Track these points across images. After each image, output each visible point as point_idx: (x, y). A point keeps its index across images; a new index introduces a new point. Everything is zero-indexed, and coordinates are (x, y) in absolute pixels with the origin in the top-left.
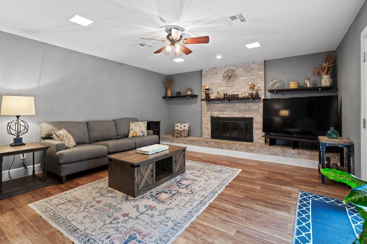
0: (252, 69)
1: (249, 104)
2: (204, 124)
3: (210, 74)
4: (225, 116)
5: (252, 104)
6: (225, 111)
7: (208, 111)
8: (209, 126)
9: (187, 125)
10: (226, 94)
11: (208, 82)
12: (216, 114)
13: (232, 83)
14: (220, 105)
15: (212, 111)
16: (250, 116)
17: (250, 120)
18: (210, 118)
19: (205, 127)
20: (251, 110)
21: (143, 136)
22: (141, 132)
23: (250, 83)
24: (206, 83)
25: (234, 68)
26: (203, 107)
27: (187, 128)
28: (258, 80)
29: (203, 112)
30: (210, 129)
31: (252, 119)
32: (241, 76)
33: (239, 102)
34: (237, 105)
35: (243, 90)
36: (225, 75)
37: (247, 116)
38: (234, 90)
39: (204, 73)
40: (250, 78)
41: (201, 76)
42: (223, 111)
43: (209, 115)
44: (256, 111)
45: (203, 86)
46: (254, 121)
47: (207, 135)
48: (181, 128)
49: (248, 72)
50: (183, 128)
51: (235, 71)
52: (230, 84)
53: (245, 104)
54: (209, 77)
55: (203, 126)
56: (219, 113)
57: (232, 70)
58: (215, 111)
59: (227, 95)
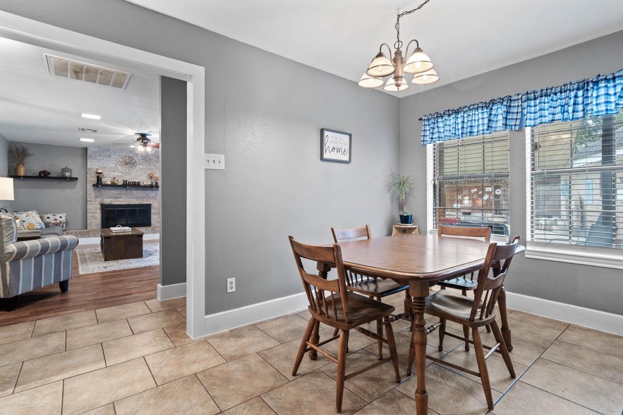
0: (150, 160)
1: (147, 192)
2: (90, 213)
3: (100, 155)
4: (120, 203)
5: (150, 192)
6: (121, 198)
7: (96, 197)
8: (97, 215)
9: (64, 215)
10: (126, 181)
11: (98, 164)
12: (108, 201)
13: (130, 170)
14: (114, 192)
15: (103, 199)
16: (148, 203)
17: (148, 207)
18: (99, 206)
19: (92, 216)
20: (149, 197)
21: (41, 228)
22: (38, 224)
23: (148, 172)
24: (94, 165)
25: (131, 155)
26: (88, 193)
27: (63, 219)
28: (156, 170)
29: (88, 200)
30: (100, 218)
31: (150, 205)
32: (139, 164)
33: (136, 190)
34: (135, 192)
35: (141, 178)
36: (121, 160)
37: (145, 203)
38: (131, 177)
39: (91, 152)
40: (148, 167)
41: (87, 156)
42: (117, 197)
43: (97, 203)
44: (154, 198)
45: (88, 167)
46: (152, 207)
47: (95, 225)
48: (56, 220)
49: (147, 161)
50: (59, 220)
51: (133, 158)
52: (127, 170)
53: (143, 192)
54: (99, 158)
55: (89, 215)
56: (113, 200)
57: (130, 157)
58: (108, 198)
59: (128, 181)
